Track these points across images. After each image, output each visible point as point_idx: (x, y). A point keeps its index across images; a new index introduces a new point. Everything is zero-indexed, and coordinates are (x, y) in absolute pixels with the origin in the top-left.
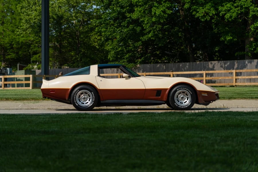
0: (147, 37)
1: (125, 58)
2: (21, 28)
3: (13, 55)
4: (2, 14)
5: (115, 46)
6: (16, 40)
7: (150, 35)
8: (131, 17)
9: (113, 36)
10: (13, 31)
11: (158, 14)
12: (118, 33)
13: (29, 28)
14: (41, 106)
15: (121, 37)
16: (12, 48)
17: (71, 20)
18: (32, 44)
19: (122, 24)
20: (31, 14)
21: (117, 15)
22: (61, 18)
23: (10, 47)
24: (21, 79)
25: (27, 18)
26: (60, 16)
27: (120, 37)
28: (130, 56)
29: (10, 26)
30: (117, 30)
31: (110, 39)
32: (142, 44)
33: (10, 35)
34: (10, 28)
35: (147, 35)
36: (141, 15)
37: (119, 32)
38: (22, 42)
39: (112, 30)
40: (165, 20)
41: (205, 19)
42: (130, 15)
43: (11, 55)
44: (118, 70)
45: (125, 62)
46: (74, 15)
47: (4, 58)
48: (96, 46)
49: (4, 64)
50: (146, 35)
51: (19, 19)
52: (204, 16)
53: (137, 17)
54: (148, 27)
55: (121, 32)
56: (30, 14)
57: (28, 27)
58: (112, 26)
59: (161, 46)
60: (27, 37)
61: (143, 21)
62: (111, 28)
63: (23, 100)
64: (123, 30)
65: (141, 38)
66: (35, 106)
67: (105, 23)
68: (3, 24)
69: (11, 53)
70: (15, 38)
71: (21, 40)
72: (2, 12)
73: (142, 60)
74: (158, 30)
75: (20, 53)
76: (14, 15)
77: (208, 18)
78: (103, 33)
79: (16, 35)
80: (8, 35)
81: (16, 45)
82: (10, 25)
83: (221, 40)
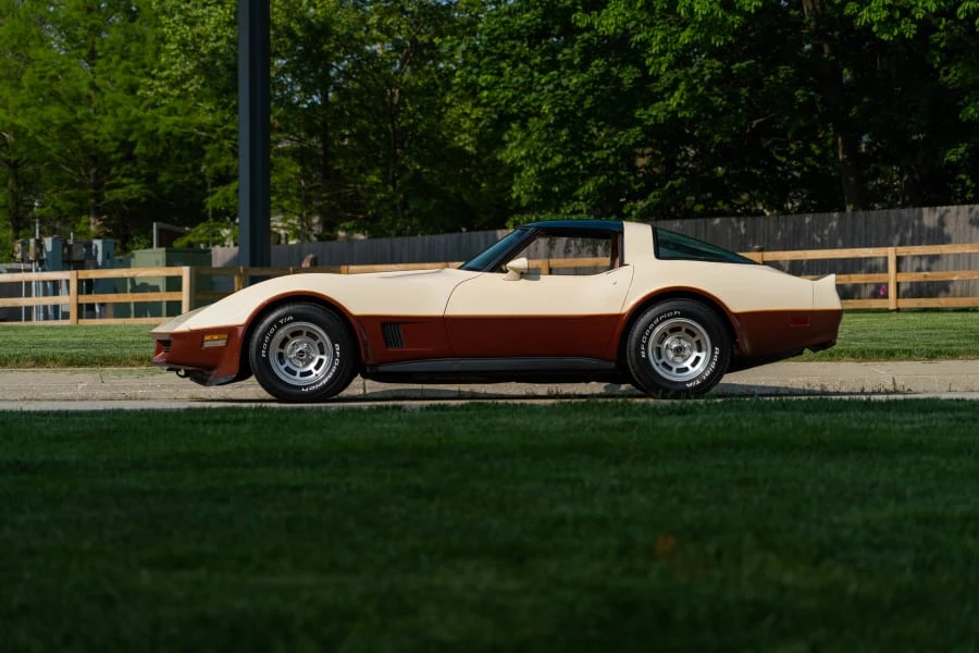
0: (665, 110)
1: (581, 198)
2: (165, 73)
3: (132, 186)
4: (86, 21)
5: (541, 145)
6: (143, 126)
7: (673, 103)
8: (593, 28)
9: (526, 105)
10: (132, 90)
11: (702, 15)
12: (545, 91)
13: (194, 73)
14: (163, 386)
15: (557, 110)
16: (130, 158)
17: (362, 41)
18: (208, 141)
19: (560, 56)
20: (201, 20)
21: (539, 20)
22: (319, 32)
23: (120, 155)
24: (152, 283)
25: (186, 31)
26: (319, 27)
27: (554, 107)
28: (600, 189)
29: (121, 67)
30: (543, 81)
31: (514, 117)
32: (643, 136)
33: (119, 105)
34: (121, 78)
35: (663, 99)
36: (634, 18)
37: (551, 87)
38: (169, 134)
39: (521, 80)
40: (730, 39)
41: (896, 32)
42: (588, 20)
43: (124, 185)
44: (551, 246)
45: (581, 212)
46: (374, 20)
47: (98, 201)
48: (465, 145)
49: (98, 223)
50: (658, 101)
51: (156, 38)
52: (890, 22)
53: (615, 29)
54: (663, 69)
55: (558, 86)
56: (199, 17)
57: (190, 70)
58: (521, 66)
59: (721, 142)
60: (188, 114)
61: (646, 44)
62: (516, 70)
63: (102, 365)
64: (564, 82)
65: (638, 113)
66: (142, 388)
67: (493, 54)
68: (93, 59)
69: (125, 181)
70: (139, 119)
71: (166, 123)
72: (90, 10)
73: (652, 204)
74: (707, 78)
75: (163, 178)
76: (136, 24)
77: (909, 30)
78: (485, 93)
79: (146, 103)
80: (111, 107)
81: (146, 144)
82: (118, 63)
83: (964, 120)
